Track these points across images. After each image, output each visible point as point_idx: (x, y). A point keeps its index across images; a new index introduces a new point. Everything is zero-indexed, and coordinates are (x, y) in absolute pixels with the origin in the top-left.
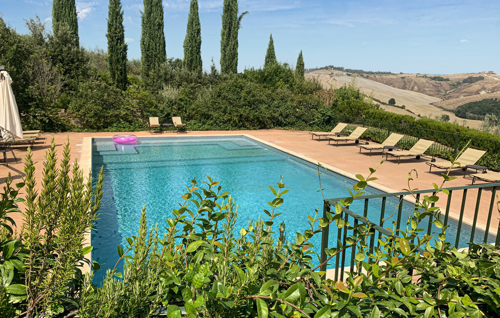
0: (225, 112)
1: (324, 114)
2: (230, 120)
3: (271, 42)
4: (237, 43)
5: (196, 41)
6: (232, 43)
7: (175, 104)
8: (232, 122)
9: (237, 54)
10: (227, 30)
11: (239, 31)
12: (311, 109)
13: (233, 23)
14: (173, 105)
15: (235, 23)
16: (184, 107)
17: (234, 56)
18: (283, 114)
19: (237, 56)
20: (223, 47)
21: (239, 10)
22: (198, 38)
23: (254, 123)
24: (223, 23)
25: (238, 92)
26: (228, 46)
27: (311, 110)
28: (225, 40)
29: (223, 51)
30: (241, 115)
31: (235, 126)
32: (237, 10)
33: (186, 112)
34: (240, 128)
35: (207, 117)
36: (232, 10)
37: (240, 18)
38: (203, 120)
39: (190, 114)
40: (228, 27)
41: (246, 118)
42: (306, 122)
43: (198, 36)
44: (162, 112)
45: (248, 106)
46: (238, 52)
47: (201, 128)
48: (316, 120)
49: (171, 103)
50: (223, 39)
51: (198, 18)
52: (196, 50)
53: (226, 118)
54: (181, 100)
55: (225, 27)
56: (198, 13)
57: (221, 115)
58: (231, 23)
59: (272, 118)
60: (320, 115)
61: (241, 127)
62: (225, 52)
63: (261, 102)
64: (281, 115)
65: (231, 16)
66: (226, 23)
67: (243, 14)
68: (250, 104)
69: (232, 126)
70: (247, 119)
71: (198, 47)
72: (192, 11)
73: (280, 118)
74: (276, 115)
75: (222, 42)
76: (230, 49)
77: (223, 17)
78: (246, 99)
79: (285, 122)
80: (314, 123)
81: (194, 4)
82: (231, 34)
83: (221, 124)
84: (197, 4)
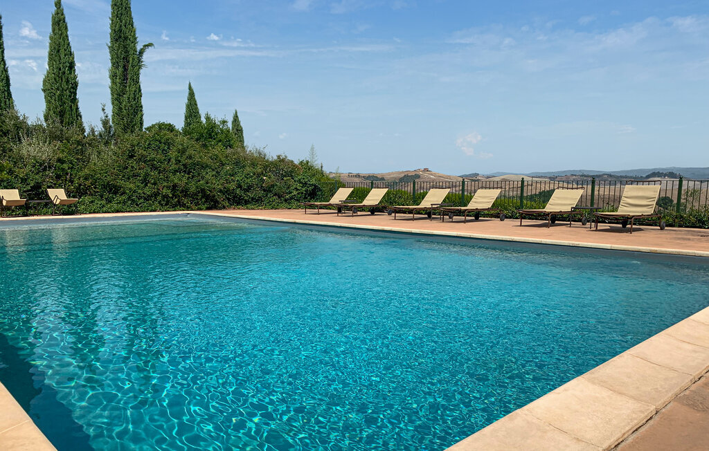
0: (145, 182)
1: (306, 183)
2: (156, 195)
3: (192, 95)
4: (140, 91)
5: (67, 82)
6: (130, 89)
7: (50, 167)
8: (159, 198)
9: (142, 107)
10: (121, 69)
11: (141, 71)
12: (285, 176)
13: (131, 59)
14: (45, 170)
15: (133, 59)
16: (67, 174)
17: (137, 109)
18: (242, 184)
19: (141, 111)
20: (116, 96)
21: (138, 40)
22: (72, 76)
23: (197, 199)
24: (112, 59)
25: (164, 150)
26: (124, 94)
27: (285, 178)
28: (118, 85)
29: (116, 102)
30: (175, 186)
31: (166, 205)
32: (136, 39)
33: (72, 182)
34: (174, 207)
35: (115, 190)
36: (126, 38)
37: (141, 52)
38: (106, 195)
39: (80, 185)
40: (121, 64)
41: (182, 191)
42: (279, 197)
43: (71, 73)
44: (24, 180)
45: (185, 171)
46: (143, 103)
47: (104, 209)
48: (295, 193)
49: (42, 167)
50: (113, 82)
51: (69, 44)
52: (70, 96)
53: (148, 191)
54: (60, 161)
55: (115, 64)
56: (67, 36)
57: (138, 186)
58: (126, 59)
59: (225, 192)
60: (299, 186)
61: (176, 206)
62: (120, 103)
63: (205, 167)
64: (239, 186)
65: (125, 47)
66: (118, 58)
67: (145, 46)
68: (186, 169)
69: (162, 205)
70: (185, 192)
71: (72, 90)
72: (57, 31)
73: (238, 191)
74: (232, 186)
75: (112, 89)
76: (129, 98)
77: (112, 49)
78: (180, 161)
79: (246, 198)
80: (291, 198)
81: (60, 21)
82: (129, 77)
83: (142, 200)
84: (64, 22)
